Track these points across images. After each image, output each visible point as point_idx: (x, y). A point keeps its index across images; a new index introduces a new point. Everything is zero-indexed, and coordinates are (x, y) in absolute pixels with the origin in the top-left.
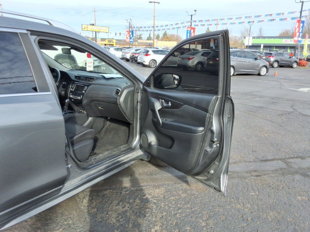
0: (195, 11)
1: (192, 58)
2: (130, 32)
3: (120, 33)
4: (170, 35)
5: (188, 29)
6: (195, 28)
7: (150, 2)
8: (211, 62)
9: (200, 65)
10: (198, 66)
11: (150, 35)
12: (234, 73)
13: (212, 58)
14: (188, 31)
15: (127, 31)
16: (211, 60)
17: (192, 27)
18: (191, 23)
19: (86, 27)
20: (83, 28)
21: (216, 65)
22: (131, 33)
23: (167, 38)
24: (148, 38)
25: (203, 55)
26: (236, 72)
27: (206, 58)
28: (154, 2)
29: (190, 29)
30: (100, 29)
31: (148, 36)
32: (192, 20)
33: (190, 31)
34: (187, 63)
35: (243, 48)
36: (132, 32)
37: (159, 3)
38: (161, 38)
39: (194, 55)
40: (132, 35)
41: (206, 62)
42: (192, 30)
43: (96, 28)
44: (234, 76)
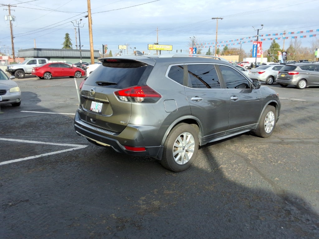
0: (262, 25)
1: (263, 73)
2: (194, 48)
3: (181, 50)
4: (231, 49)
5: (255, 43)
6: (261, 42)
7: (213, 18)
8: (283, 76)
9: (271, 78)
10: (269, 79)
11: (209, 50)
12: (306, 86)
13: (284, 71)
14: (254, 45)
15: (190, 48)
16: (283, 73)
17: (258, 41)
18: (258, 37)
19: (152, 46)
20: (149, 48)
21: (288, 78)
22: (194, 50)
23: (228, 52)
24: (207, 53)
25: (274, 69)
26: (309, 84)
27: (278, 72)
28: (217, 18)
29: (256, 43)
30: (164, 47)
31: (208, 51)
32: (259, 34)
33: (257, 45)
34: (258, 77)
35: (315, 61)
36: (196, 49)
37: (222, 19)
38: (221, 53)
39: (265, 69)
40: (195, 52)
41: (278, 76)
42: (259, 45)
43: (161, 47)
44: (307, 89)
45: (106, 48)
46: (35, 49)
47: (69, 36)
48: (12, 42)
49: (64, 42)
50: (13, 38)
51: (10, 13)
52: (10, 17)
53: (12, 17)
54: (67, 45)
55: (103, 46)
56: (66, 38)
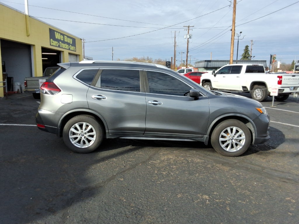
45: (275, 58)
46: (206, 61)
47: (248, 48)
48: (187, 55)
49: (243, 54)
50: (188, 52)
51: (188, 32)
52: (188, 35)
53: (189, 35)
54: (245, 56)
55: (271, 56)
56: (245, 50)
